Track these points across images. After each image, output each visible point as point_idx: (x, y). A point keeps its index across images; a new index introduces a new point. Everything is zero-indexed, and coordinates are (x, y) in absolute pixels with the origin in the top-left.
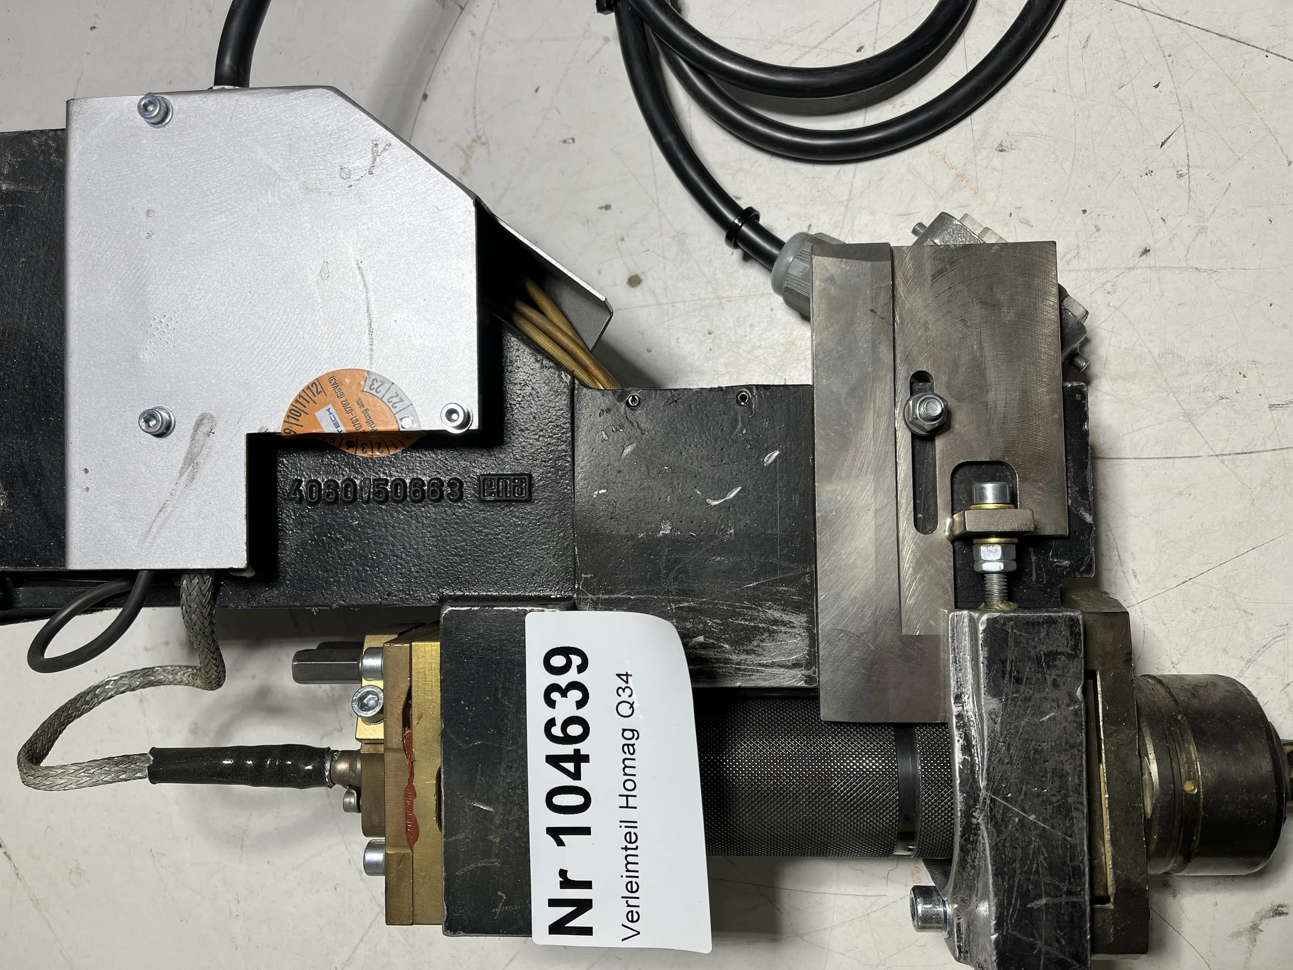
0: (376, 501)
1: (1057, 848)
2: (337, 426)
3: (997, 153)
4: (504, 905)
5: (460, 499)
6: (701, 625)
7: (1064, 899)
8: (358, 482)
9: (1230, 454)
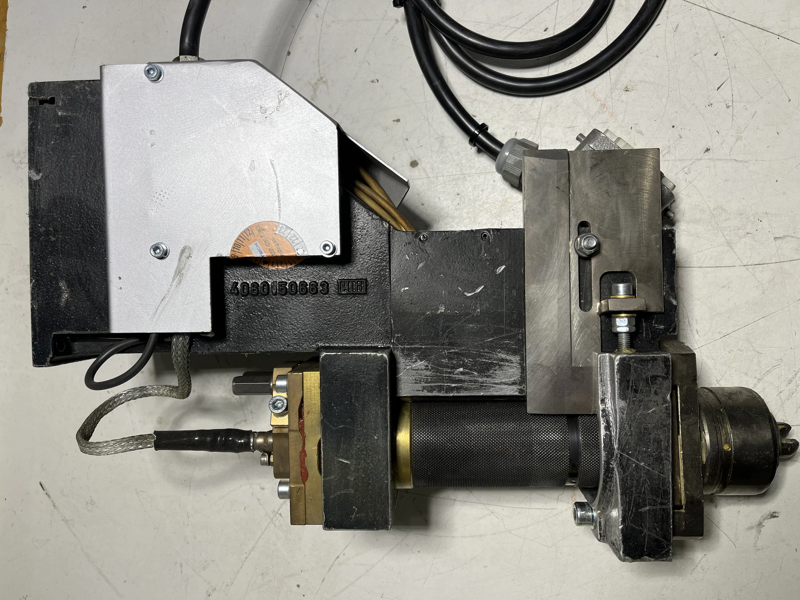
0: (280, 294)
1: (655, 479)
2: (261, 253)
3: (624, 92)
4: (357, 513)
5: (327, 293)
6: (461, 362)
7: (659, 507)
8: (270, 283)
9: (751, 265)
